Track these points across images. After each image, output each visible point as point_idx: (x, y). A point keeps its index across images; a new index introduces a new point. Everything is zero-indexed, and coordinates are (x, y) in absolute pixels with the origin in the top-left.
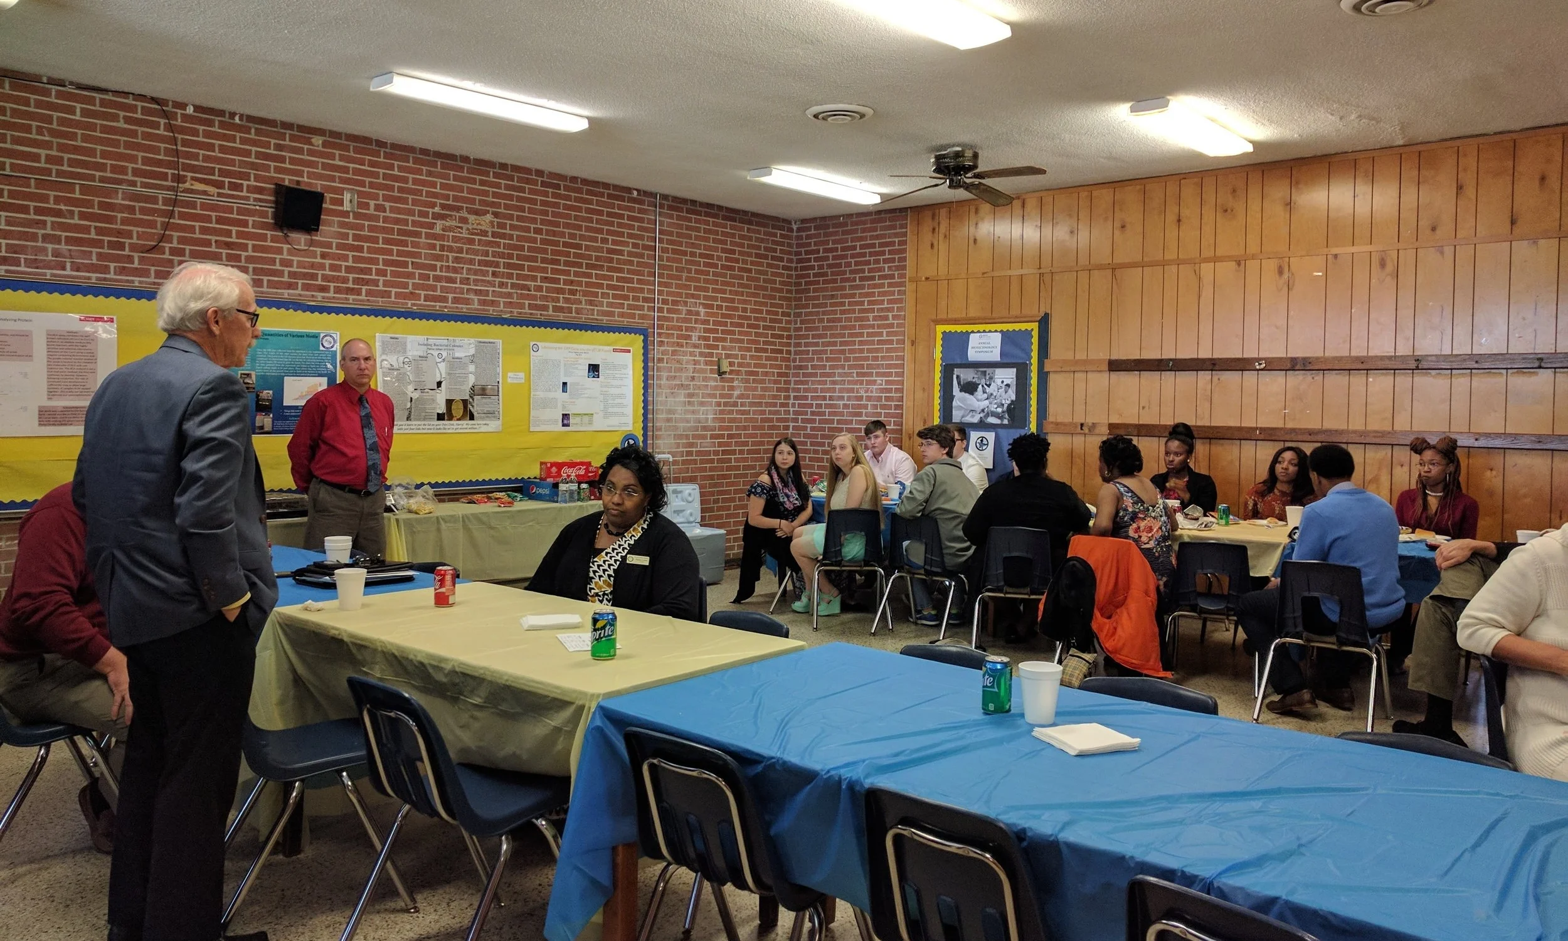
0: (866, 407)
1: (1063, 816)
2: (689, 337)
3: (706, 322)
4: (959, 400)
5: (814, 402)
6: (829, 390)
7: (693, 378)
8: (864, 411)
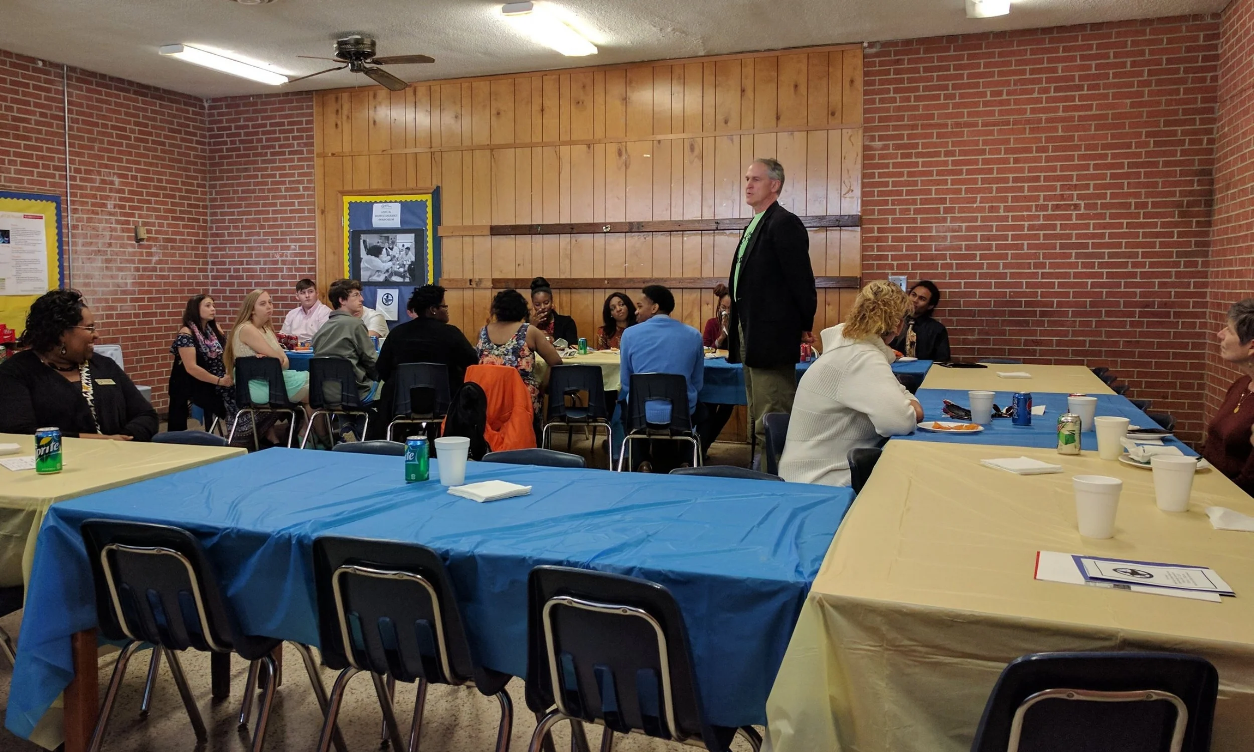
0: (281, 270)
1: (478, 538)
2: (104, 205)
3: (121, 191)
4: (366, 262)
5: (232, 267)
6: (246, 256)
7: (110, 245)
8: (280, 274)
